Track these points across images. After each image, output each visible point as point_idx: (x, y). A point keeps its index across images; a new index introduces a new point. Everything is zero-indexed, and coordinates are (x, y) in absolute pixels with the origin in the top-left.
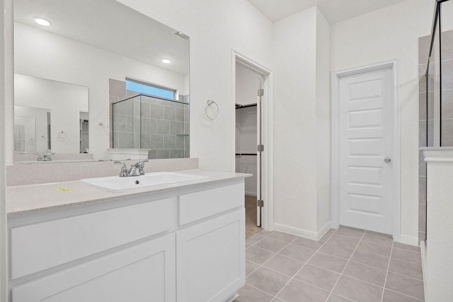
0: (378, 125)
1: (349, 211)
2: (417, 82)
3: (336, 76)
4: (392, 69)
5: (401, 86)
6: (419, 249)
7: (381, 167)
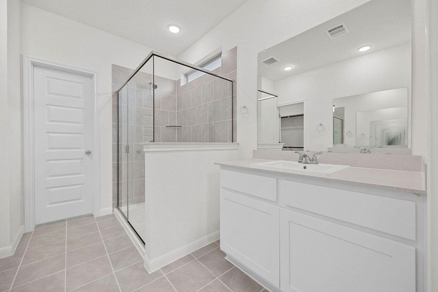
0: (79, 123)
1: (48, 206)
2: (111, 95)
3: (30, 63)
4: (92, 79)
5: (100, 94)
6: (113, 215)
7: (82, 159)
